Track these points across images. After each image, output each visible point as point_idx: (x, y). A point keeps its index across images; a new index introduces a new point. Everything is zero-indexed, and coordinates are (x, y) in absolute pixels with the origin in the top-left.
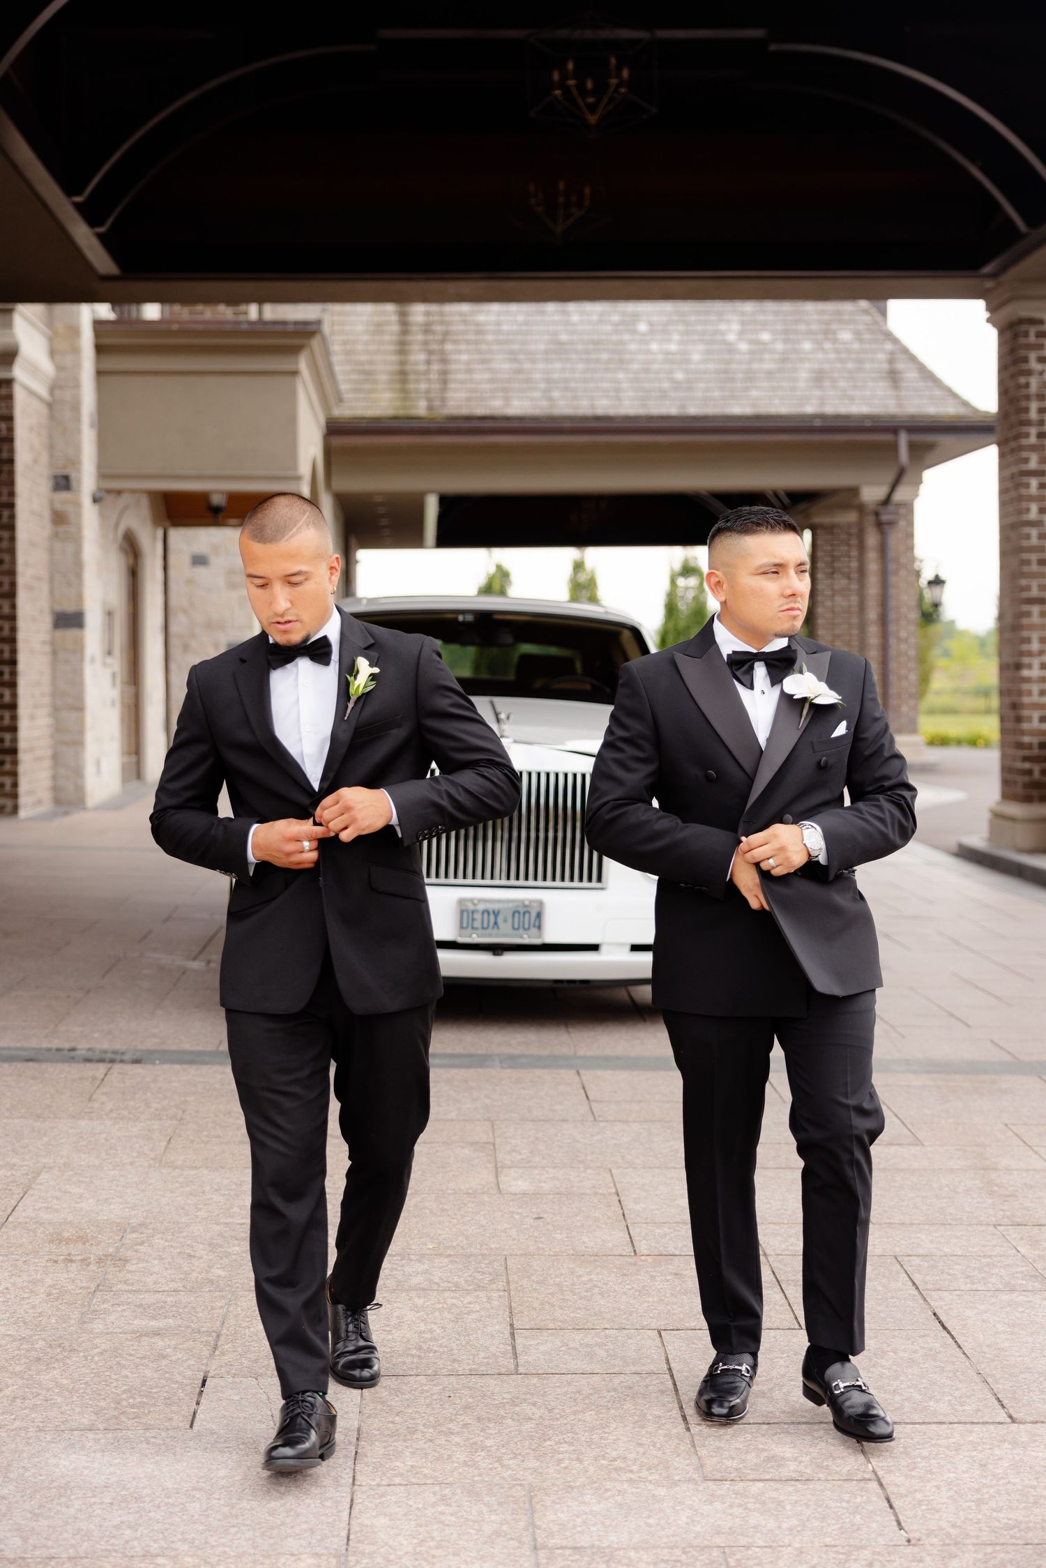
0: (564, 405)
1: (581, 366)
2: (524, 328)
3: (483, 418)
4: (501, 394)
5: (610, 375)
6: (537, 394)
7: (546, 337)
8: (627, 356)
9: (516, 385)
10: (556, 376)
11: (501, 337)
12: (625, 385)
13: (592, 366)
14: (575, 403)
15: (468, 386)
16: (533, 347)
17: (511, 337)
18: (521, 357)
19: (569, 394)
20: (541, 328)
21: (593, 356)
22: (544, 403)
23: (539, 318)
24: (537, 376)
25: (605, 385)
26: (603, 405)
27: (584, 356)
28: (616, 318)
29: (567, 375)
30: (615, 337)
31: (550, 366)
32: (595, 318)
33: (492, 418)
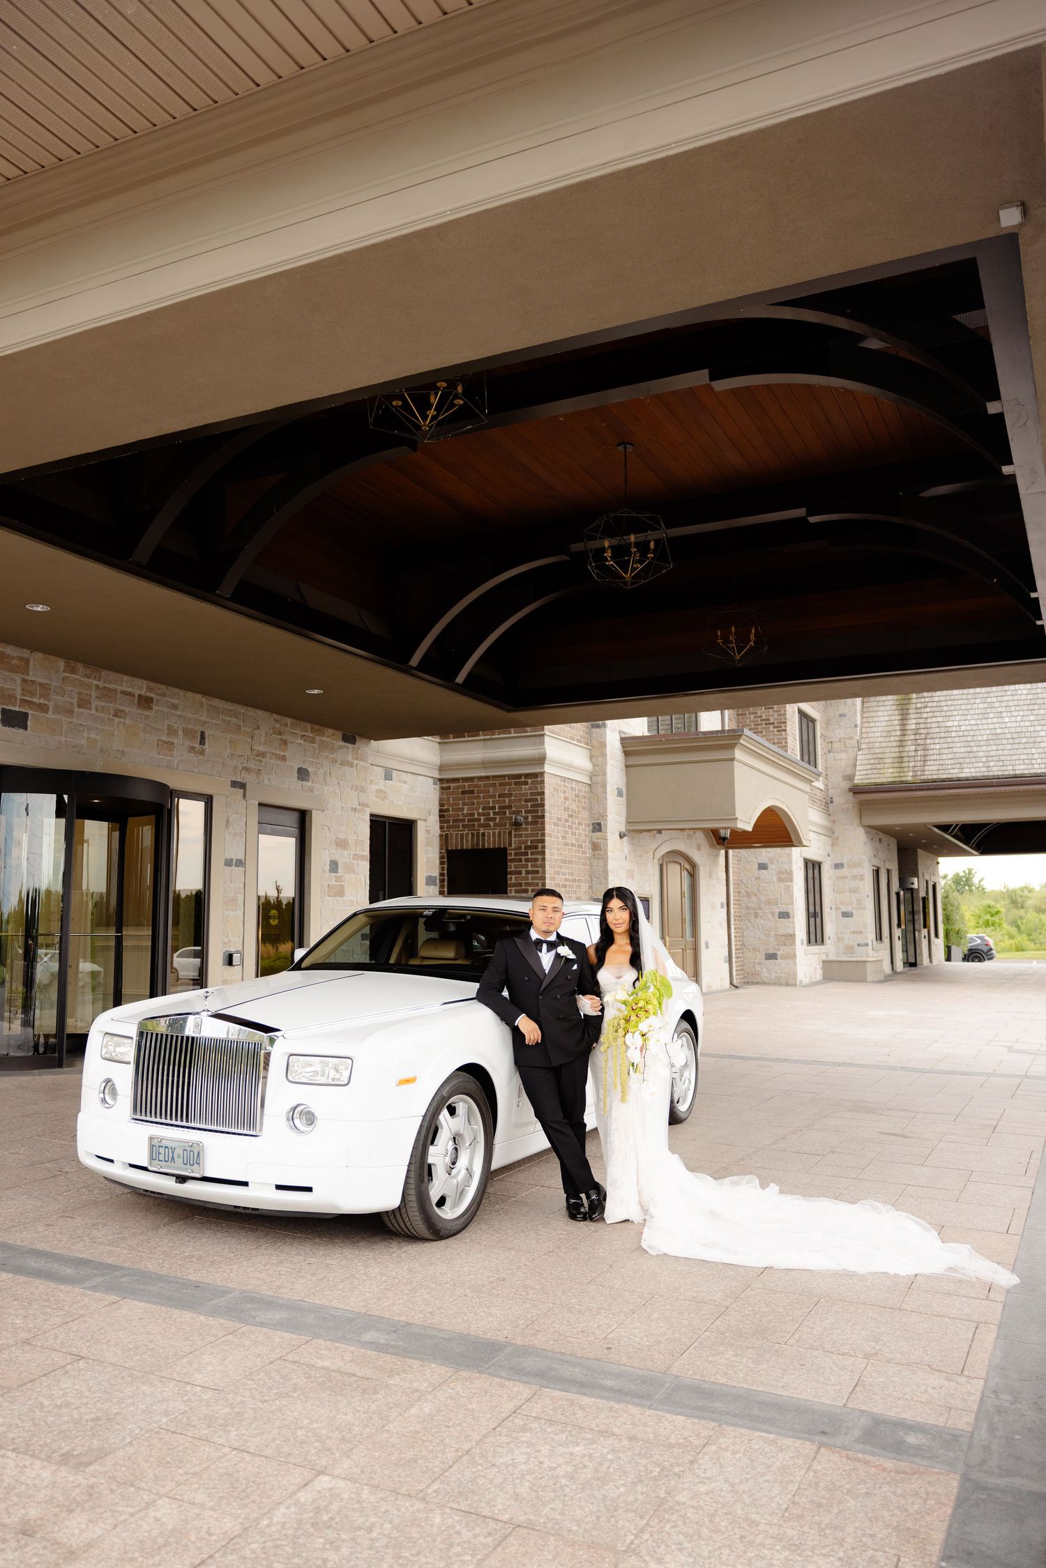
0: (996, 770)
1: (1009, 747)
2: (974, 728)
3: (944, 780)
4: (958, 766)
5: (1025, 751)
6: (981, 764)
7: (988, 732)
8: (1038, 739)
9: (968, 760)
10: (992, 753)
11: (961, 734)
12: (1036, 756)
13: (1016, 746)
14: (1004, 768)
15: (938, 762)
16: (980, 738)
17: (966, 733)
18: (972, 744)
19: (1001, 763)
20: (986, 727)
21: (1017, 741)
22: (985, 769)
23: (984, 721)
24: (981, 754)
25: (1022, 757)
26: (1021, 769)
27: (1011, 741)
28: (1032, 718)
29: (1001, 752)
30: (1032, 729)
31: (989, 748)
32: (1019, 719)
33: (950, 780)
